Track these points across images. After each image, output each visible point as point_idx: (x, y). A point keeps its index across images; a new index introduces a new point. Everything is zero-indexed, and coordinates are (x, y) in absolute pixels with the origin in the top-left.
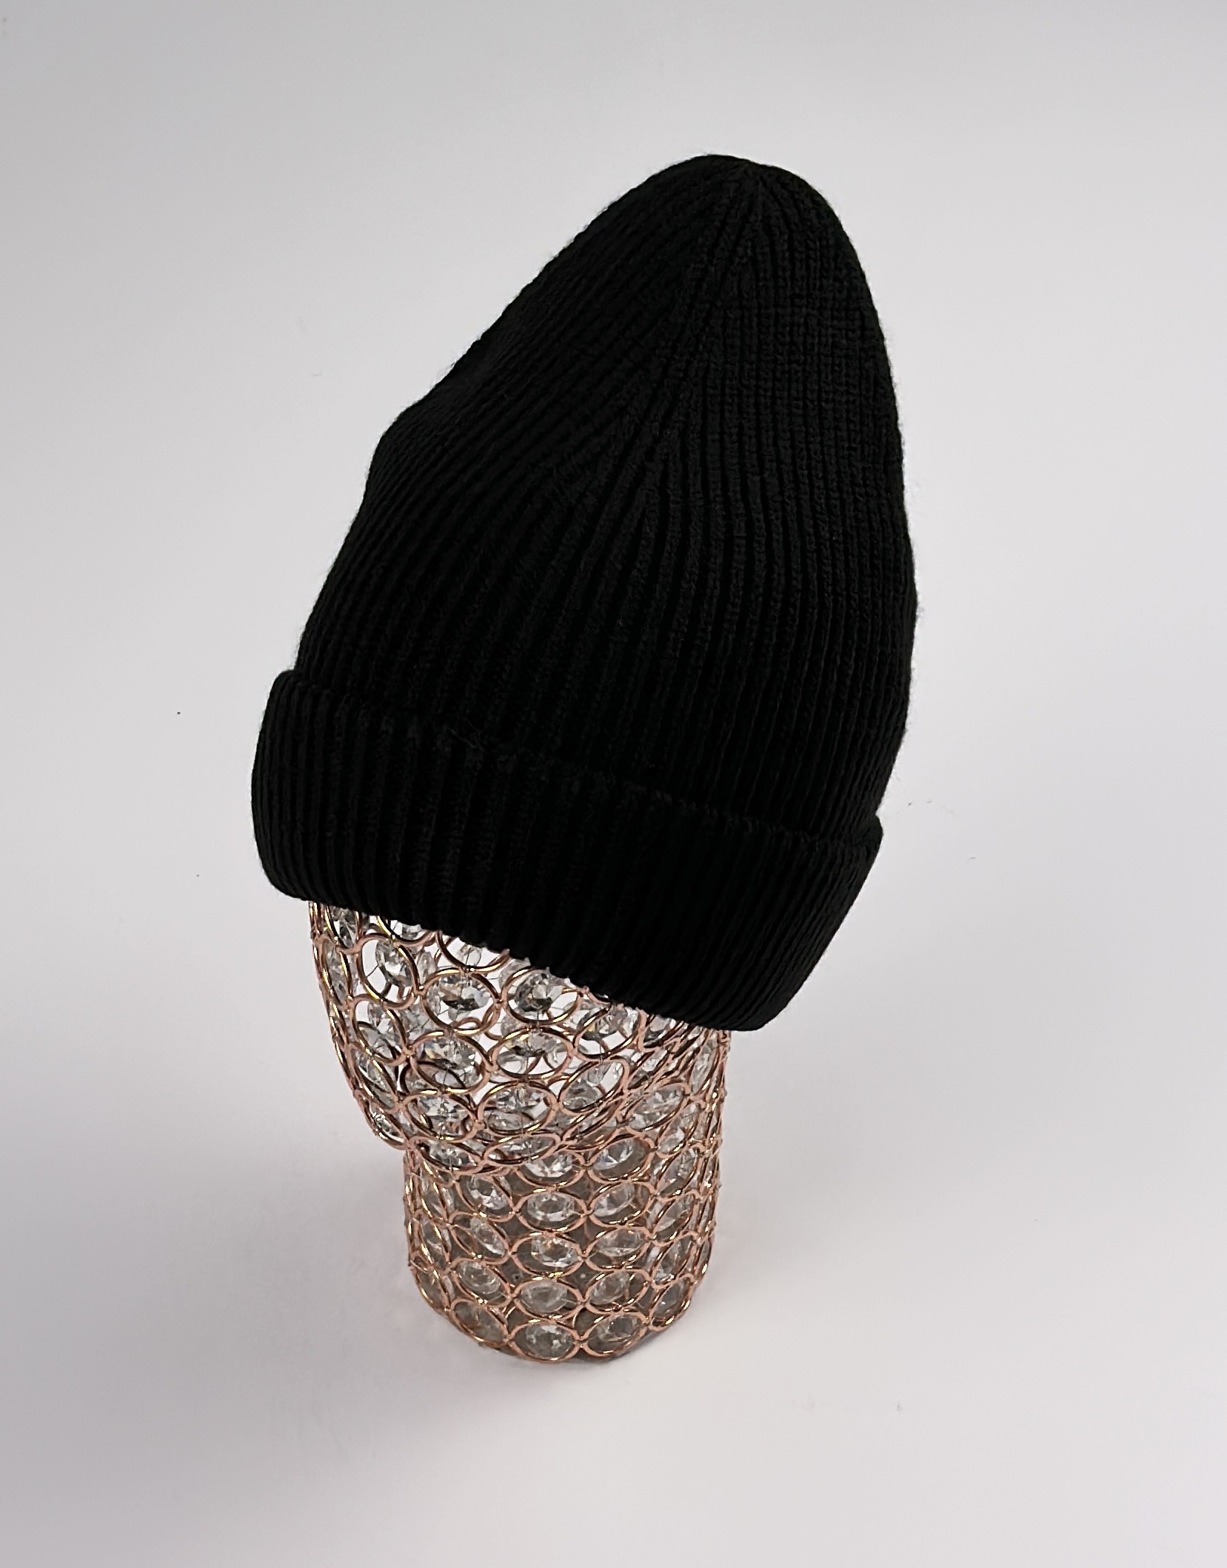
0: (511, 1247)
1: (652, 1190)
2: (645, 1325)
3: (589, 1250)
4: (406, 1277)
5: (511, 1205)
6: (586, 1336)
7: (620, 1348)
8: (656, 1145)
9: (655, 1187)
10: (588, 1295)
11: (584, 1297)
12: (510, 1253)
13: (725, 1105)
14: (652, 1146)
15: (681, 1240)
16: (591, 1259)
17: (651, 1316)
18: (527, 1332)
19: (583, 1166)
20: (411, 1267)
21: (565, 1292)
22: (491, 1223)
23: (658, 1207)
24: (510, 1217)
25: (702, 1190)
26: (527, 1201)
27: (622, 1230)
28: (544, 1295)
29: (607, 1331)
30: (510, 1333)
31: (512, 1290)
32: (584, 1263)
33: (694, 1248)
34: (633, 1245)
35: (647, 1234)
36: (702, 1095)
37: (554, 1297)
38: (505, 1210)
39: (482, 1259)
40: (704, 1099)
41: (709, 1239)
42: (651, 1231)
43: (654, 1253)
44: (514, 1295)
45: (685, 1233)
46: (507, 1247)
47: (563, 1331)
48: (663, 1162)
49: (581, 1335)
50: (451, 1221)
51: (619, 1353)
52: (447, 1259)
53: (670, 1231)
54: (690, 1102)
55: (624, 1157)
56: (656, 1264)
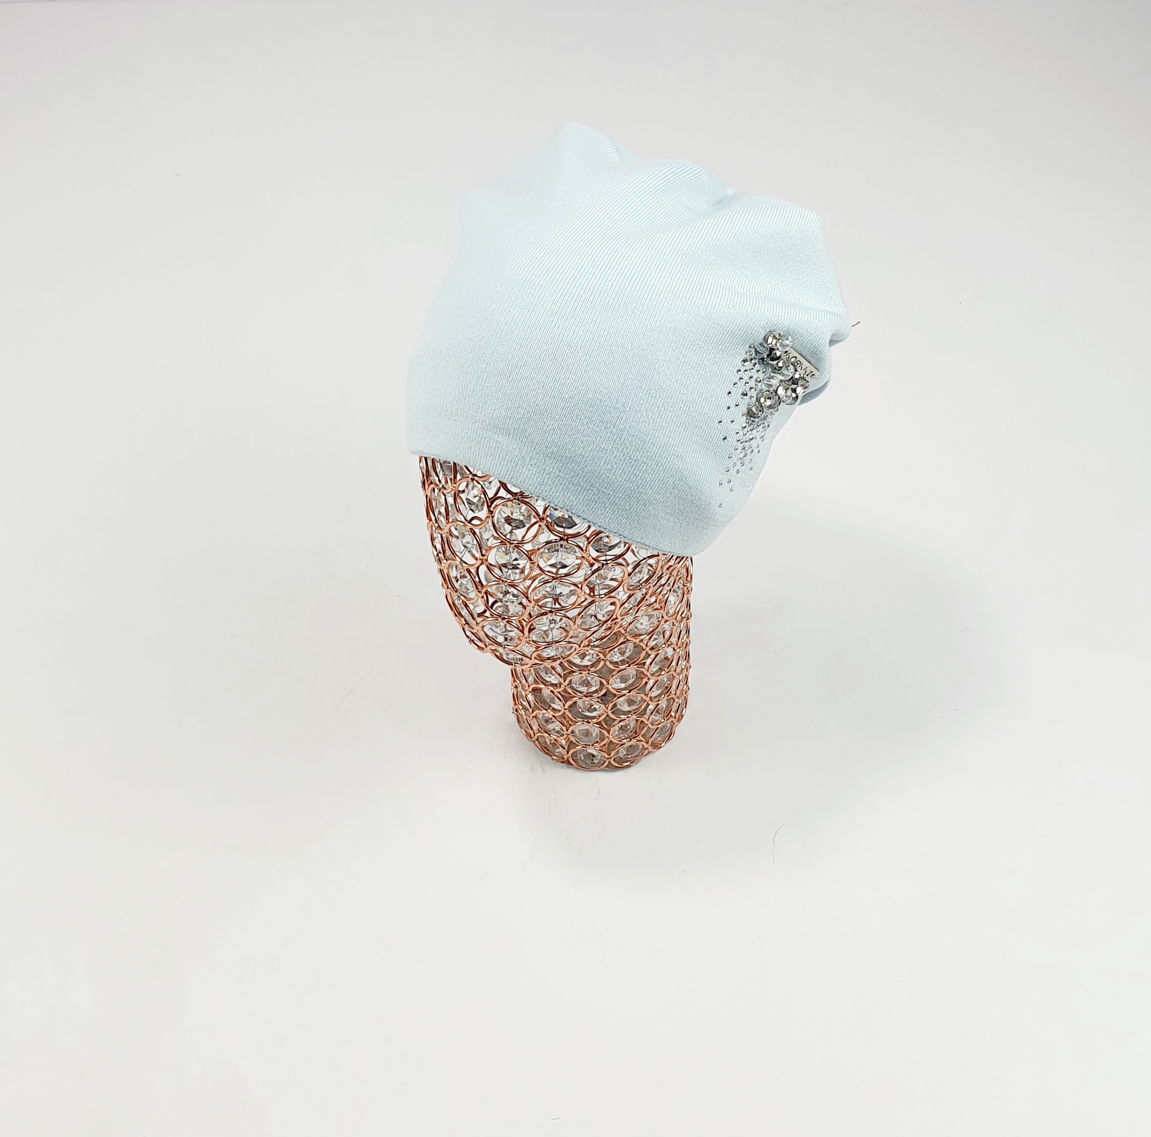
0: (564, 706)
1: (646, 673)
2: (647, 748)
3: (610, 708)
4: (513, 718)
5: (562, 682)
6: (611, 756)
7: (633, 762)
8: (647, 646)
9: (648, 671)
10: (611, 733)
11: (609, 733)
12: (563, 708)
13: (691, 622)
14: (644, 647)
15: (667, 700)
16: (612, 713)
17: (650, 743)
18: (578, 752)
19: (603, 659)
20: (514, 714)
21: (598, 732)
22: (552, 692)
23: (651, 682)
24: (562, 689)
25: (678, 670)
26: (571, 680)
27: (629, 696)
28: (587, 733)
29: (625, 753)
30: (568, 753)
31: (567, 730)
32: (608, 715)
33: (675, 704)
34: (636, 704)
35: (645, 698)
36: (674, 617)
37: (592, 734)
38: (560, 684)
39: (549, 712)
40: (676, 619)
41: (685, 697)
42: (646, 695)
43: (651, 707)
44: (568, 733)
45: (668, 696)
46: (562, 706)
47: (599, 753)
48: (652, 656)
49: (609, 755)
50: (530, 689)
51: (631, 764)
52: (531, 712)
53: (660, 695)
54: (666, 621)
55: (627, 654)
56: (652, 713)
